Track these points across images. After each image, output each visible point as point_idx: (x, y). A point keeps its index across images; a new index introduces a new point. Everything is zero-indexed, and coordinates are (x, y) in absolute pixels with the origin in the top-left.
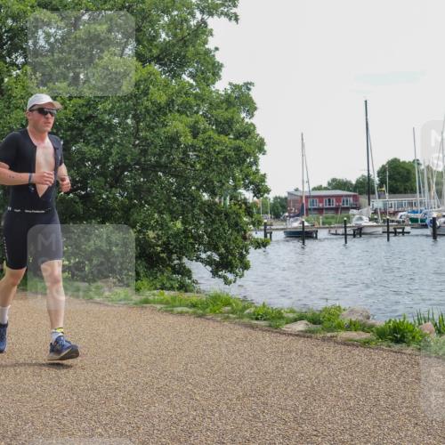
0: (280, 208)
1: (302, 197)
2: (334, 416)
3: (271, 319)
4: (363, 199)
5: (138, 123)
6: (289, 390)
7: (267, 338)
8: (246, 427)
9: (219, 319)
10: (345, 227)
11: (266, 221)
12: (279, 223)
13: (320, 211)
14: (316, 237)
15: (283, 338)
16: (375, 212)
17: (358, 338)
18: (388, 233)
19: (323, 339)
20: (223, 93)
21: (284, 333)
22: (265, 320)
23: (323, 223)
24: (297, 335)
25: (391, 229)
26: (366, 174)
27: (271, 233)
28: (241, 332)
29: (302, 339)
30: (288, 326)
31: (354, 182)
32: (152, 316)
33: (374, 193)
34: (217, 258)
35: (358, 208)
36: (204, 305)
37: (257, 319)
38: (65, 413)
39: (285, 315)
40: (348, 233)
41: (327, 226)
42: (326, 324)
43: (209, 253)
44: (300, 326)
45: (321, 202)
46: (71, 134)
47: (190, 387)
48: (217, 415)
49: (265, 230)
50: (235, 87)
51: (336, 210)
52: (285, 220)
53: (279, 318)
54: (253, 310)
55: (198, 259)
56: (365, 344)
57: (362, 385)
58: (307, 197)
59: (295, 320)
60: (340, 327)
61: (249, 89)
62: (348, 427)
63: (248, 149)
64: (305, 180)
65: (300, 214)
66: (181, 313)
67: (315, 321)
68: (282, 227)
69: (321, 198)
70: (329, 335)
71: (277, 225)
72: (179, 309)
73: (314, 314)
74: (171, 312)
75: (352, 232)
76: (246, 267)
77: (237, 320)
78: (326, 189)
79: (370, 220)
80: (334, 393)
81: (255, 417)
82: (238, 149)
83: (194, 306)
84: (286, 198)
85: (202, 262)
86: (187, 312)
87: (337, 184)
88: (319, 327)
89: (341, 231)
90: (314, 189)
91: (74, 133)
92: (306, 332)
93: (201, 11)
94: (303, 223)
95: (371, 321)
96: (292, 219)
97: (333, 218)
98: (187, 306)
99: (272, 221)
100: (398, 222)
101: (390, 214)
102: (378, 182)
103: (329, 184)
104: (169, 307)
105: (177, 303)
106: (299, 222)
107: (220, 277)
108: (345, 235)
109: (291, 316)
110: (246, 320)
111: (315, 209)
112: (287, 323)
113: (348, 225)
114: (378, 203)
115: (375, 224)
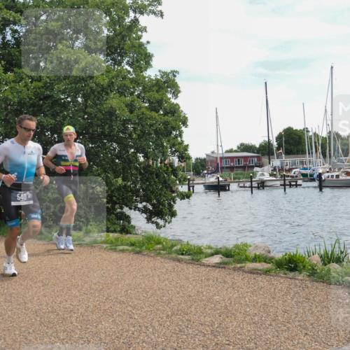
0: (200, 167)
1: (217, 158)
2: (242, 329)
3: (193, 255)
4: (265, 160)
5: (86, 101)
6: (207, 310)
7: (191, 269)
8: (174, 339)
9: (152, 255)
10: (251, 182)
11: (189, 177)
12: (200, 178)
13: (232, 169)
14: (229, 190)
15: (203, 268)
16: (275, 169)
17: (261, 268)
18: (284, 185)
19: (234, 269)
20: (154, 78)
21: (204, 265)
22: (189, 255)
23: (234, 179)
24: (214, 266)
25: (287, 183)
26: (267, 140)
27: (193, 187)
28: (169, 265)
29: (218, 270)
30: (207, 259)
31: (258, 146)
32: (99, 253)
33: (273, 154)
34: (150, 207)
35: (261, 166)
36: (141, 244)
37: (182, 254)
38: (31, 331)
39: (204, 251)
40: (253, 185)
41: (237, 180)
42: (236, 257)
43: (144, 204)
44: (217, 259)
45: (232, 161)
46: (33, 110)
47: (129, 309)
48: (151, 330)
49: (189, 184)
50: (164, 74)
51: (244, 168)
52: (204, 176)
53: (200, 253)
54: (179, 247)
55: (136, 208)
56: (267, 272)
57: (265, 304)
58: (221, 158)
59: (212, 255)
60: (247, 259)
61: (175, 76)
62: (253, 337)
63: (174, 124)
64: (220, 144)
65: (216, 171)
66: (123, 251)
67: (228, 254)
68: (202, 182)
69: (232, 158)
70: (239, 265)
71: (198, 180)
72: (121, 247)
73: (226, 249)
74: (115, 250)
75: (256, 185)
76: (173, 214)
77: (167, 256)
78: (236, 151)
79: (271, 175)
80: (243, 311)
81: (180, 331)
82: (166, 123)
83: (132, 245)
84: (205, 159)
85: (139, 211)
86: (127, 250)
87: (245, 148)
88: (231, 260)
89: (248, 184)
90: (227, 152)
91: (36, 109)
92: (221, 263)
93: (133, 11)
94: (218, 178)
95: (272, 255)
96: (209, 176)
97: (241, 174)
98: (127, 245)
99: (194, 177)
100: (292, 177)
101: (286, 171)
102: (276, 146)
103: (238, 148)
104: (113, 246)
105: (119, 243)
106: (215, 177)
107: (153, 222)
108: (251, 187)
109: (209, 251)
110: (174, 255)
111: (227, 168)
112: (206, 257)
113: (254, 180)
114: (276, 162)
115: (274, 178)
